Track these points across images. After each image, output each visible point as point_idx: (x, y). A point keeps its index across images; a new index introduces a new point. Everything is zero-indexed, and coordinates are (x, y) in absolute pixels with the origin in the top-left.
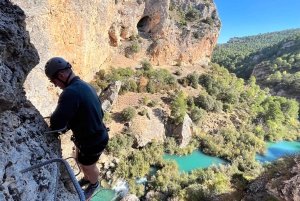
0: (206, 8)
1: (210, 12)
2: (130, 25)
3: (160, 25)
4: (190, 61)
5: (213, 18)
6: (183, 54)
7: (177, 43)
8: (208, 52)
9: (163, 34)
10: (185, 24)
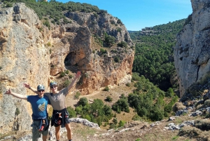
0: (119, 33)
1: (123, 36)
2: (58, 63)
3: (86, 60)
4: (115, 83)
5: (126, 40)
6: (109, 79)
7: (102, 70)
8: (128, 70)
9: (90, 66)
10: (106, 52)
